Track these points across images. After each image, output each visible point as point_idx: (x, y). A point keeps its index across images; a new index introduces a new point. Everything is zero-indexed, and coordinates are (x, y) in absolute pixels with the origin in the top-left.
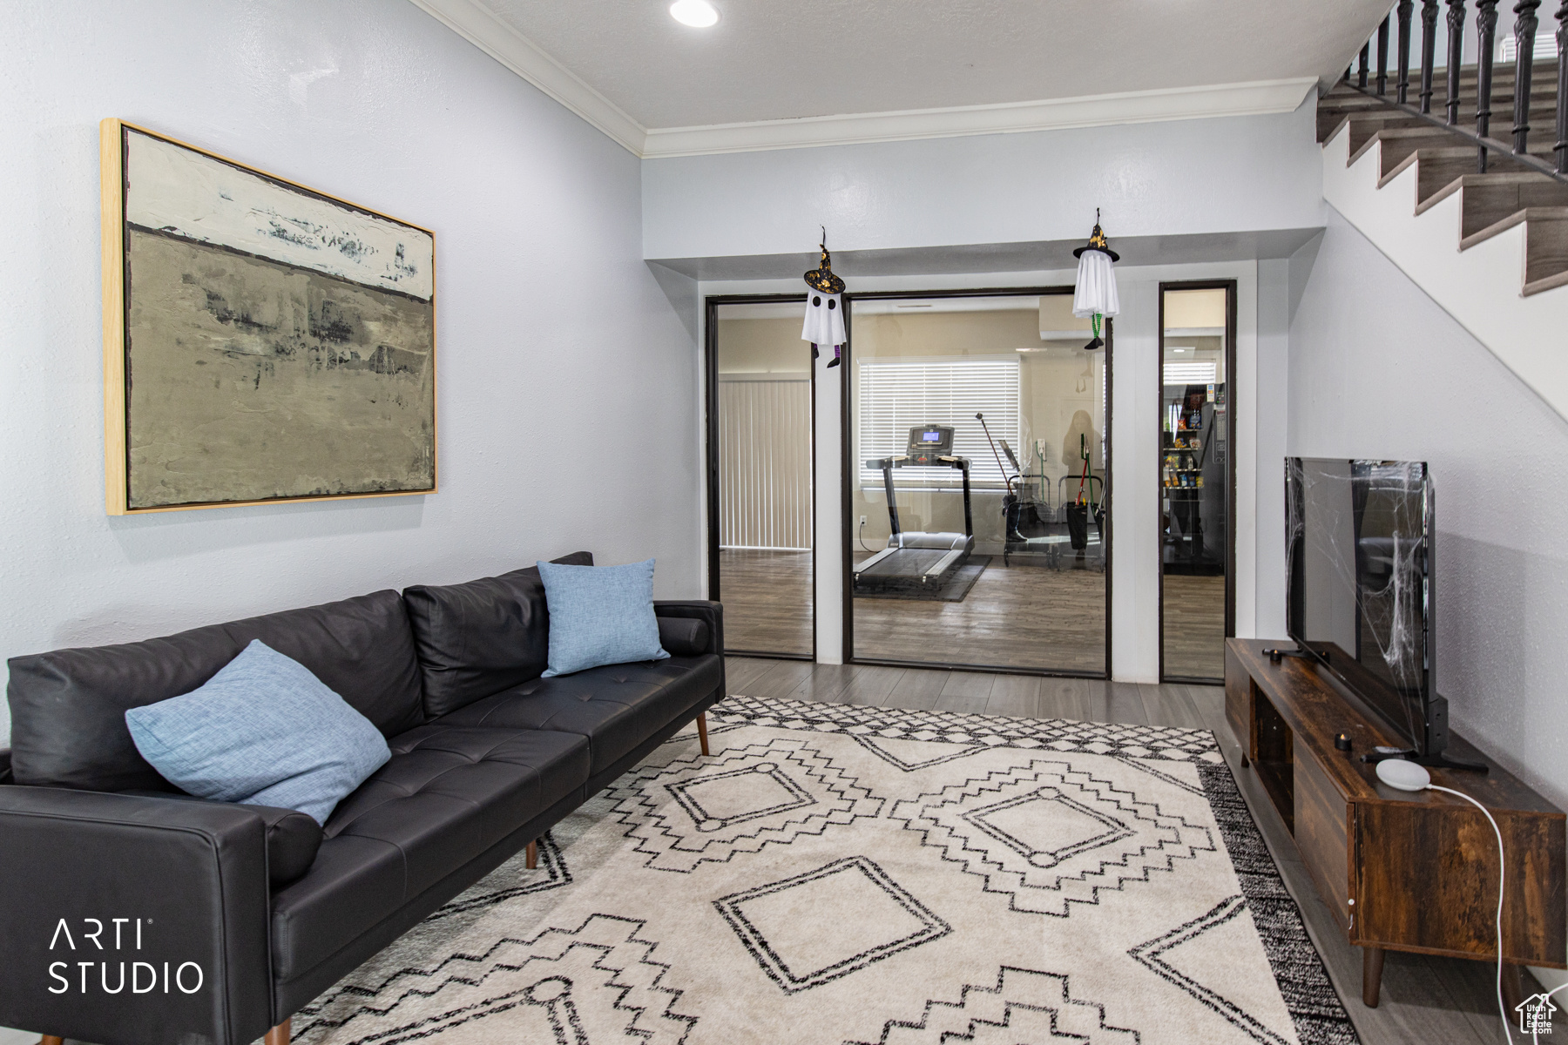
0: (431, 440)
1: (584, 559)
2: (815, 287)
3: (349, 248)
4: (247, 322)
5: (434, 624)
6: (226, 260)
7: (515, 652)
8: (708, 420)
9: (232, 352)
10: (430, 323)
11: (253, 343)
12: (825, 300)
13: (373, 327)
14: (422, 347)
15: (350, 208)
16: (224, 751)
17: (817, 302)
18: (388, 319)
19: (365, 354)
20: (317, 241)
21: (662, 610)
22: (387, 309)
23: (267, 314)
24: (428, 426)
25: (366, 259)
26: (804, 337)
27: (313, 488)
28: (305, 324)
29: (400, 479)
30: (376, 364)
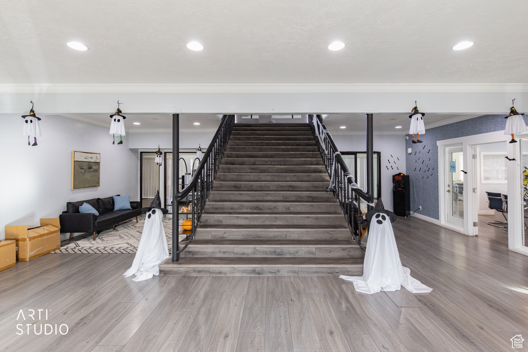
0: (99, 180)
1: (119, 195)
2: (157, 154)
3: (91, 158)
4: (83, 169)
5: (100, 203)
6: (81, 162)
7: (110, 207)
8: (140, 173)
9: (81, 172)
10: (99, 165)
11: (83, 171)
12: (159, 156)
13: (94, 167)
14: (99, 168)
15: (92, 153)
16: (87, 211)
17: (157, 156)
18: (95, 166)
19: (93, 170)
20: (89, 158)
21: (131, 203)
22: (95, 164)
23: (84, 168)
24: (99, 178)
25: (93, 159)
26: (155, 162)
27: (87, 186)
28: (87, 168)
29: (96, 185)
30: (94, 171)
